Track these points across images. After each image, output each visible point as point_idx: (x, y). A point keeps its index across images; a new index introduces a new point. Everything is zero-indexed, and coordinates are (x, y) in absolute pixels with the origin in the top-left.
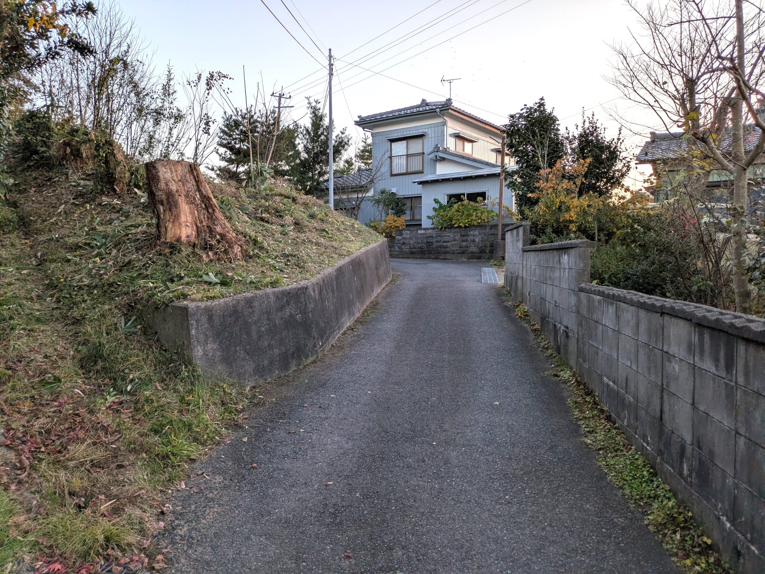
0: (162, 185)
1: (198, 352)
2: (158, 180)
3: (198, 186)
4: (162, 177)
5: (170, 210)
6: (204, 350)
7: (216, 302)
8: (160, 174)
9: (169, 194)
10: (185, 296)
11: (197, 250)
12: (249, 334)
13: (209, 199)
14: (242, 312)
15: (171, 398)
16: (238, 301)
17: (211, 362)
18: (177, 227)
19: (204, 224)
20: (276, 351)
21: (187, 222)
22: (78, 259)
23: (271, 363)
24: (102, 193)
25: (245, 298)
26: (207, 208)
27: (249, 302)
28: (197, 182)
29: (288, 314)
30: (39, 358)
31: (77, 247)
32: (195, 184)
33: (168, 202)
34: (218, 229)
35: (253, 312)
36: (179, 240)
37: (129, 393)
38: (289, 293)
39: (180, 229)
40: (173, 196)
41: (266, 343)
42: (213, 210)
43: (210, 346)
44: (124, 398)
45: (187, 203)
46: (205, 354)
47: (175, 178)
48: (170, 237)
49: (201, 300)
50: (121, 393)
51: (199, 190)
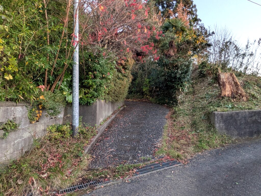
0: (222, 80)
1: (217, 125)
2: (221, 79)
3: (233, 79)
4: (221, 78)
5: (223, 87)
6: (219, 125)
7: (225, 112)
8: (221, 77)
9: (223, 83)
10: (217, 110)
11: (230, 99)
12: (236, 123)
13: (237, 83)
14: (234, 116)
15: (207, 135)
16: (233, 113)
17: (221, 129)
18: (225, 92)
19: (235, 90)
20: (248, 130)
21: (228, 90)
22: (201, 101)
23: (245, 133)
24: (215, 83)
25: (236, 112)
26: (236, 86)
27: (237, 114)
28: (233, 78)
29: (254, 119)
30: (183, 122)
31: (202, 98)
32: (232, 79)
33: (223, 85)
34: (240, 92)
35: (239, 117)
36: (225, 96)
37: (198, 133)
38: (255, 112)
39: (226, 92)
40: (224, 83)
41: (243, 127)
42: (238, 86)
43: (221, 124)
44: (196, 133)
45: (229, 85)
46: (219, 126)
47: (225, 78)
48: (223, 95)
49: (220, 112)
50: (196, 132)
51: (233, 81)
